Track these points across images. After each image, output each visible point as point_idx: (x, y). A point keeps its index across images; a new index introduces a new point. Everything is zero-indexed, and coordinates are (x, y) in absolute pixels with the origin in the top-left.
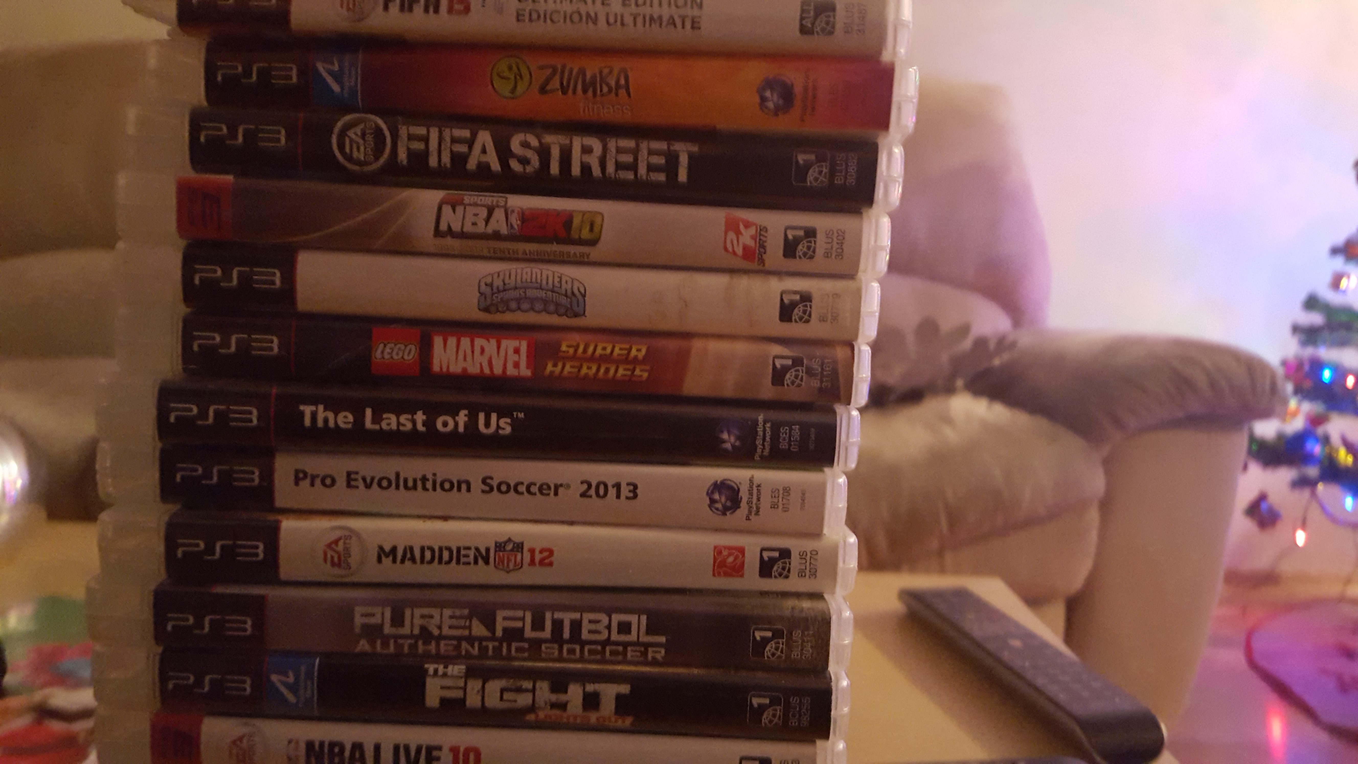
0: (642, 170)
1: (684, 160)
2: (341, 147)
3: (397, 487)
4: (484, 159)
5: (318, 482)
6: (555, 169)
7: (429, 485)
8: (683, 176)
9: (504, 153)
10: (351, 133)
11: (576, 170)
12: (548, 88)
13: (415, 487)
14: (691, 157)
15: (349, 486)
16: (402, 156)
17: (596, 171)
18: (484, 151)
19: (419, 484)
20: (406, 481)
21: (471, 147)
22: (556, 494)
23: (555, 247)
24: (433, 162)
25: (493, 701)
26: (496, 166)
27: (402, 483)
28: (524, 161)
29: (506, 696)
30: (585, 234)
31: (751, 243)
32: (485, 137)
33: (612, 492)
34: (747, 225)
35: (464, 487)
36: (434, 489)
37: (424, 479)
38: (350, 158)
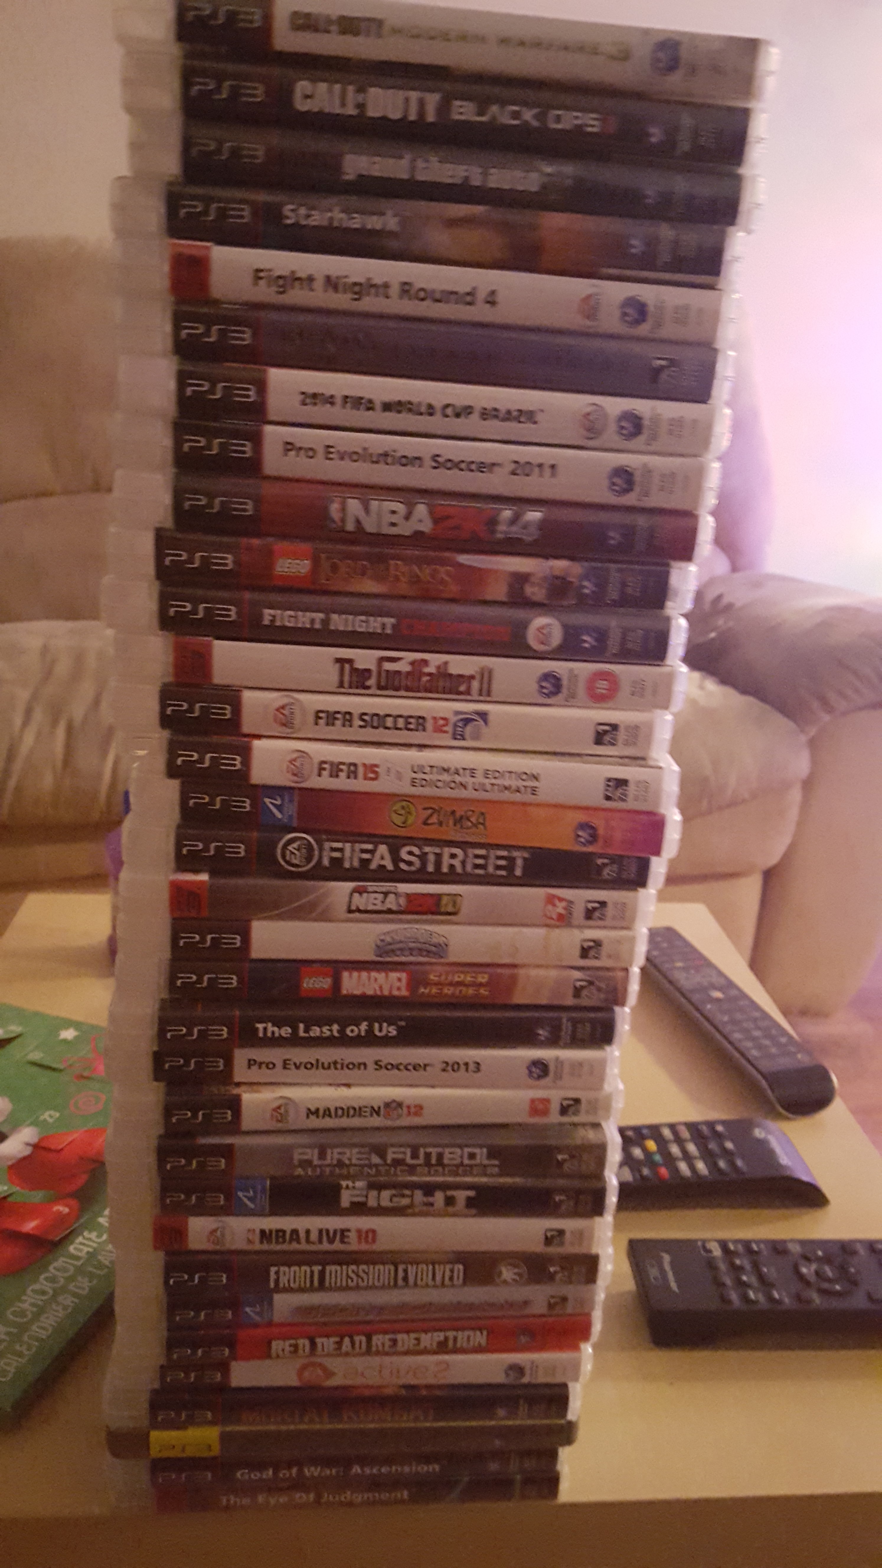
0: (491, 869)
1: (519, 862)
2: (284, 857)
3: (317, 1068)
4: (383, 863)
5: (264, 1066)
6: (431, 868)
7: (339, 1066)
8: (518, 872)
9: (396, 859)
10: (290, 848)
11: (445, 869)
12: (430, 821)
13: (329, 1068)
14: (525, 859)
15: (285, 1068)
16: (326, 862)
17: (459, 869)
18: (382, 858)
19: (332, 1065)
20: (323, 1064)
21: (373, 856)
22: (425, 1069)
23: (430, 917)
24: (347, 865)
25: (385, 1203)
26: (390, 867)
27: (320, 1065)
28: (410, 863)
29: (395, 1199)
30: (450, 909)
31: (563, 912)
32: (383, 849)
33: (463, 1067)
34: (561, 899)
35: (362, 1067)
36: (342, 1068)
37: (335, 1063)
38: (288, 863)
